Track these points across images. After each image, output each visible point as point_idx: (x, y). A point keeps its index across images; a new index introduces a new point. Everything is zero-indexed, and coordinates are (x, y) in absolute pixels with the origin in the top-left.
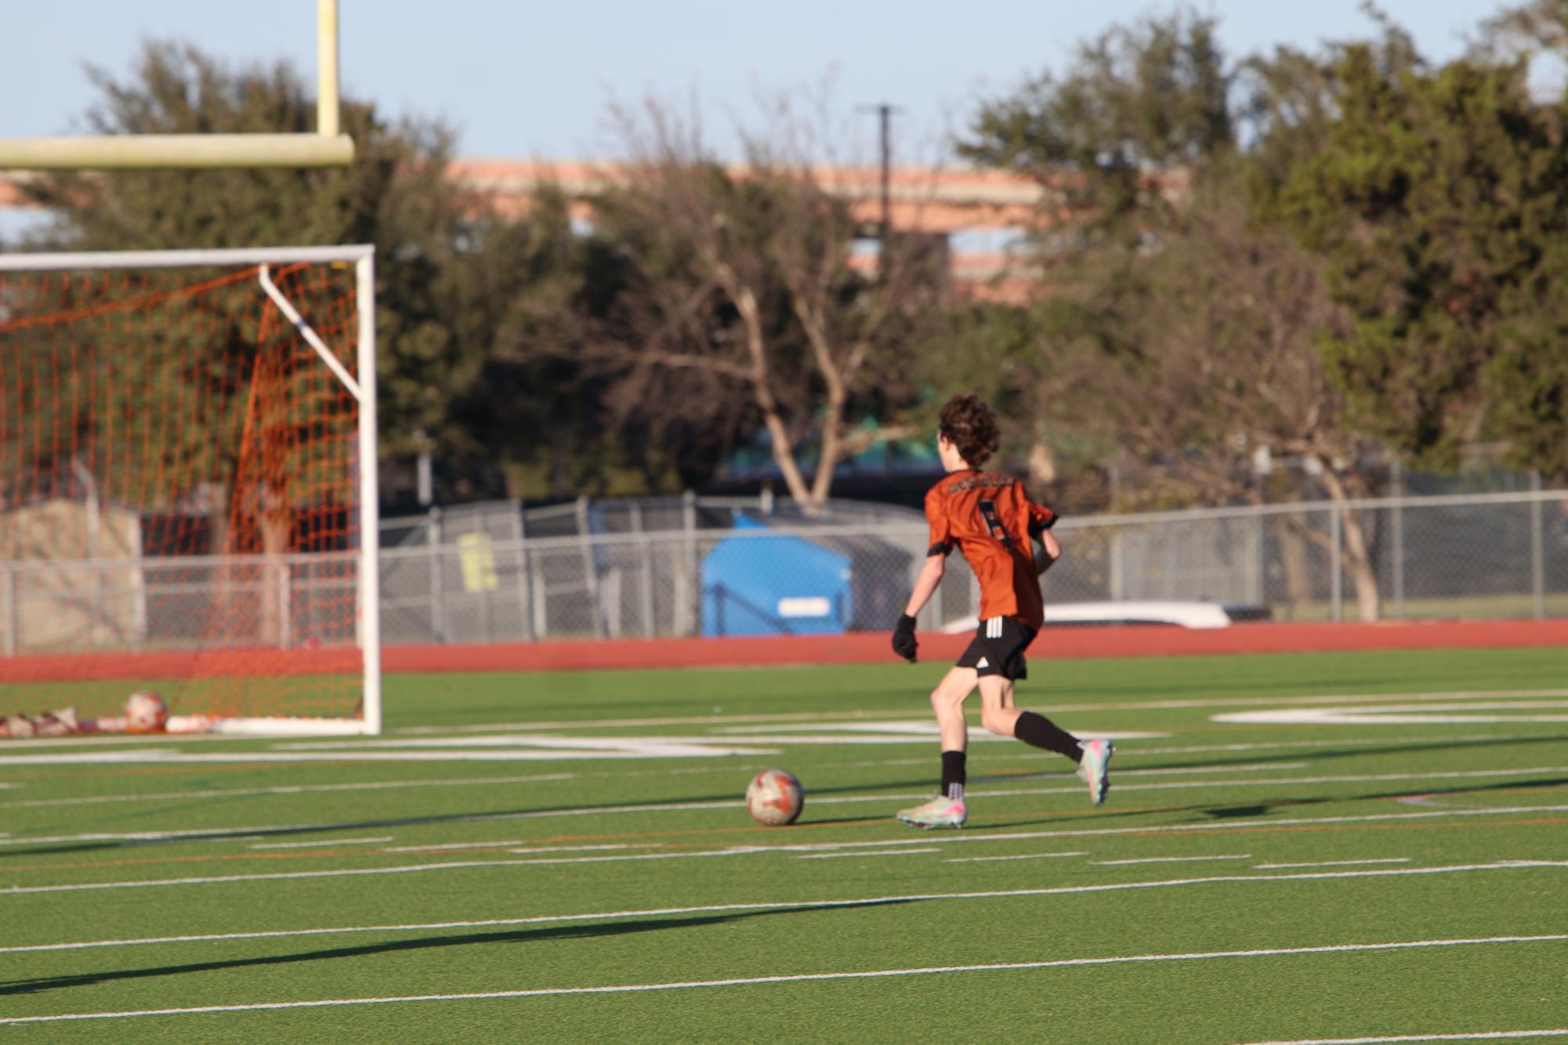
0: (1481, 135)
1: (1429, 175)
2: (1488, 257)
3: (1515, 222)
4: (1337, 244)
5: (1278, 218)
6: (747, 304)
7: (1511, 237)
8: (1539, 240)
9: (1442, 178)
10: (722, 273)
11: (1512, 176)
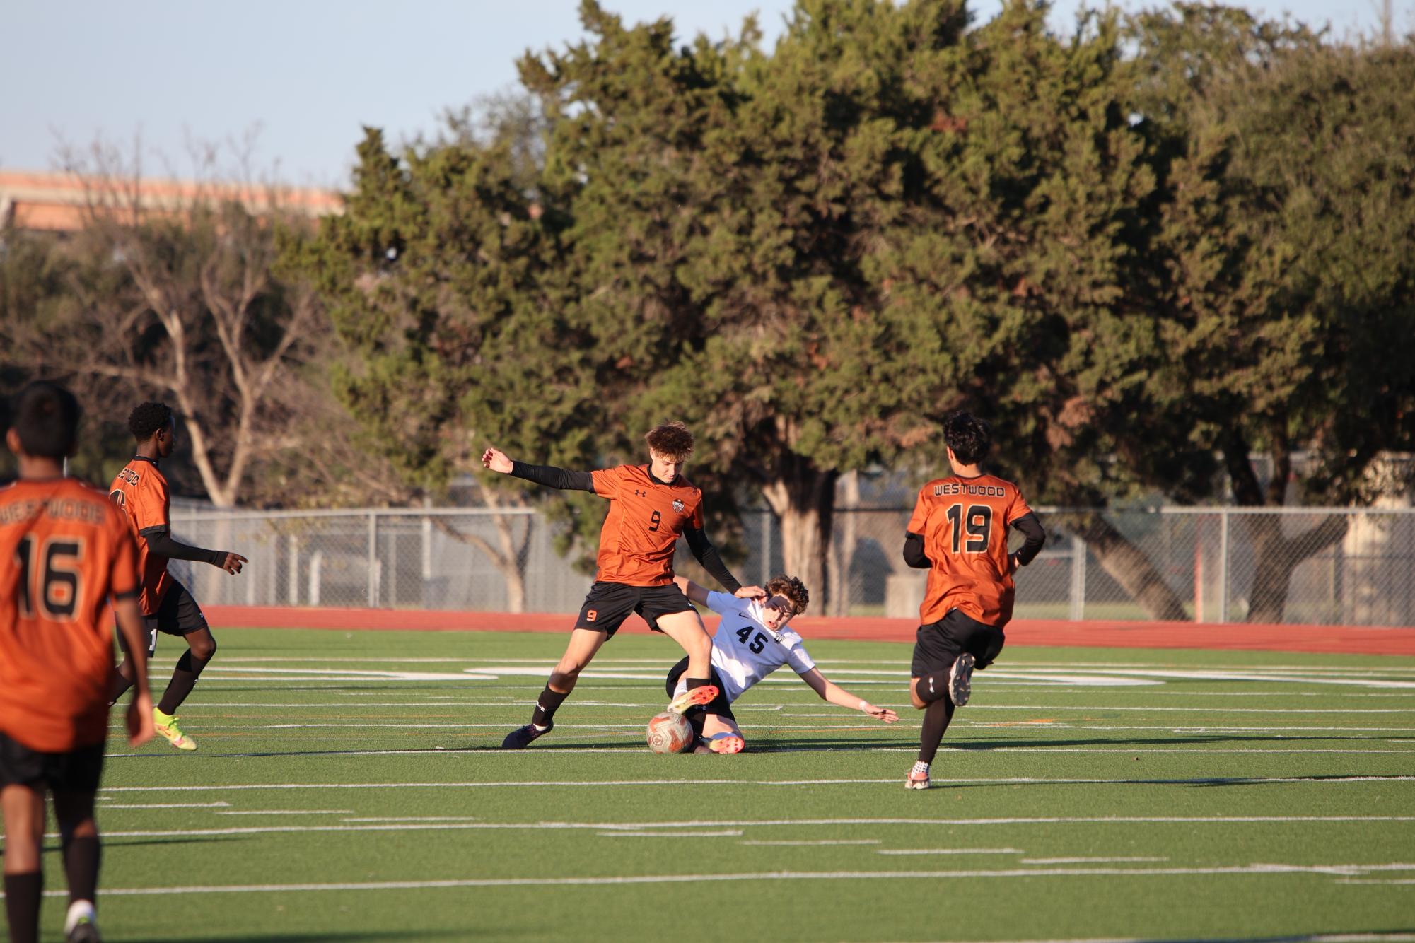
0: (464, 207)
1: (421, 236)
2: (473, 308)
3: (492, 280)
4: (347, 290)
5: (299, 265)
6: (174, 327)
7: (490, 291)
8: (513, 296)
9: (431, 240)
10: (154, 296)
11: (492, 241)
